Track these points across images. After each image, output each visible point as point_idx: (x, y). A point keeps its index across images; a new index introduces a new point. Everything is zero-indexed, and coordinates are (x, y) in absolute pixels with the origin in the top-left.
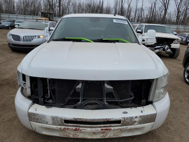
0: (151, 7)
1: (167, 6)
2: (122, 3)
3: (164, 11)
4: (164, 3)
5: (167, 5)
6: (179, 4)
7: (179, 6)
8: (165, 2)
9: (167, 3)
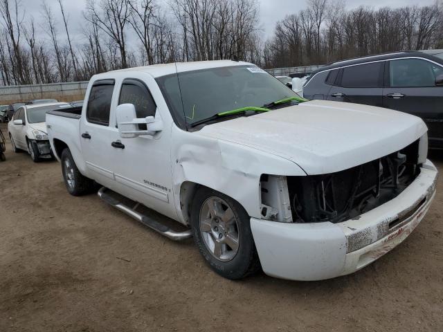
0: (89, 43)
1: (121, 40)
2: (13, 38)
3: (119, 51)
4: (114, 34)
5: (120, 37)
6: (144, 35)
7: (145, 39)
8: (116, 32)
9: (120, 34)
